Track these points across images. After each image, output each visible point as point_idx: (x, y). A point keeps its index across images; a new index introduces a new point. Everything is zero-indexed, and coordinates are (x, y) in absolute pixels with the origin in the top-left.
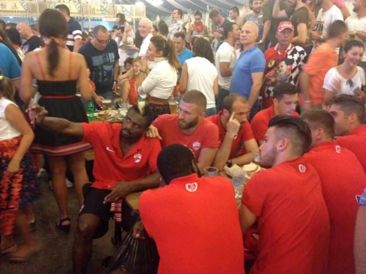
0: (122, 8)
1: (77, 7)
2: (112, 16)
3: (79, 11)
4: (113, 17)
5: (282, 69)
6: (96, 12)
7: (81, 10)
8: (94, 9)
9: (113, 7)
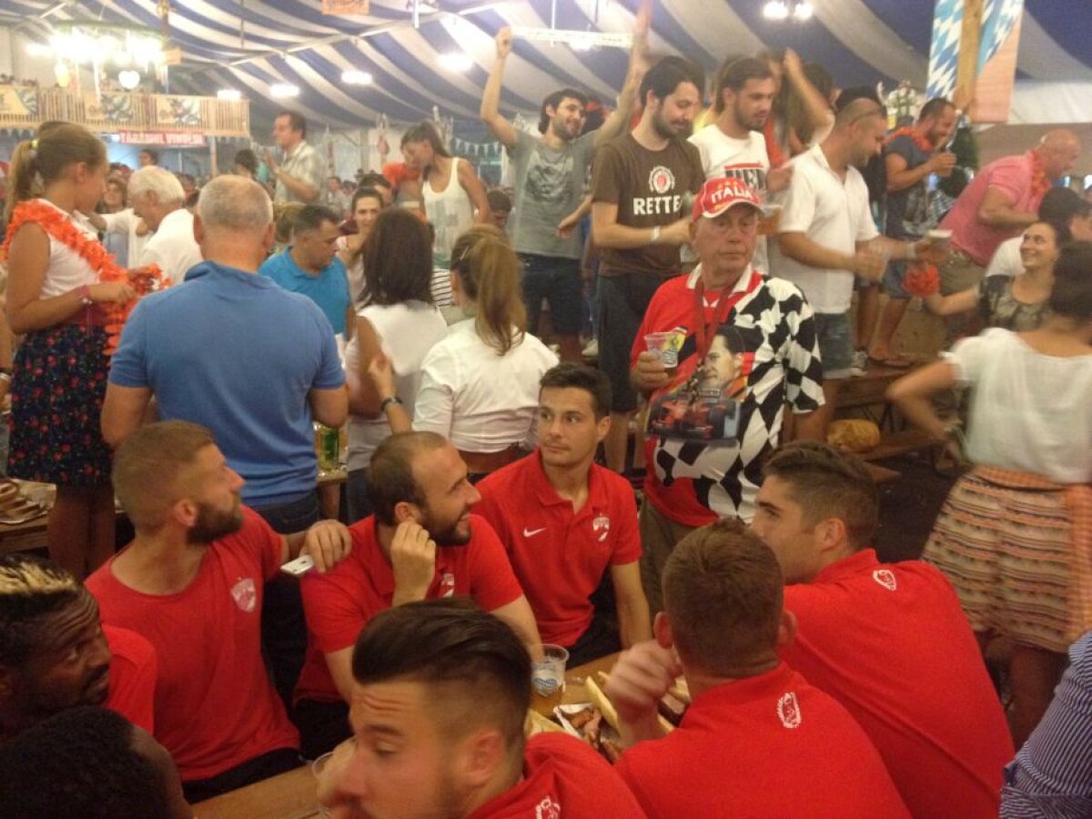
0: (172, 105)
1: (25, 100)
2: (141, 129)
3: (32, 111)
4: (145, 132)
5: (714, 369)
6: (88, 116)
7: (37, 108)
8: (82, 106)
9: (145, 101)
